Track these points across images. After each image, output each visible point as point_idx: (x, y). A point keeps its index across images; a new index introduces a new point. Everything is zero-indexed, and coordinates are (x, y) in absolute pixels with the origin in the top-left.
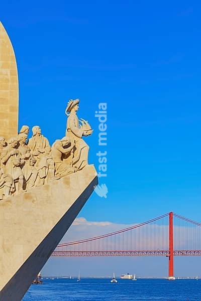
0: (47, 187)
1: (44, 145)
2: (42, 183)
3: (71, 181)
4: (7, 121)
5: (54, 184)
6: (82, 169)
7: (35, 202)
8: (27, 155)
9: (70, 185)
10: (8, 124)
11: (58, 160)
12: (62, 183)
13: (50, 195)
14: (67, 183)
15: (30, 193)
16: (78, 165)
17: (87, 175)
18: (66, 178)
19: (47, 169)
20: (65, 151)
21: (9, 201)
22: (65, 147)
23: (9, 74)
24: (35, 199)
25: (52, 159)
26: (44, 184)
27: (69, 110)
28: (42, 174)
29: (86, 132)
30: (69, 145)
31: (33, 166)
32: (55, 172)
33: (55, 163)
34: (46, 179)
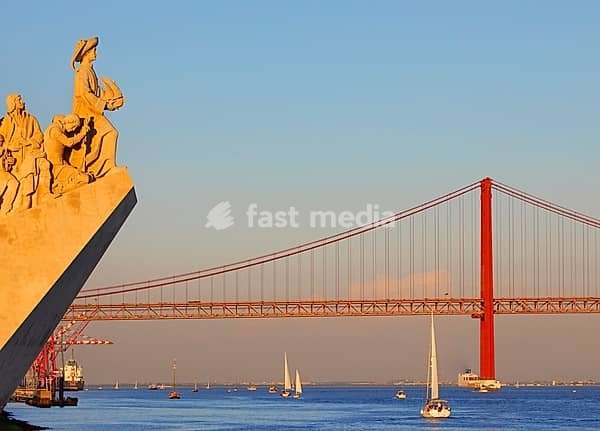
0: (37, 214)
1: (30, 131)
2: (27, 204)
3: (82, 199)
5: (49, 206)
6: (103, 176)
7: (14, 242)
9: (81, 207)
11: (56, 159)
12: (65, 203)
13: (42, 228)
14: (75, 203)
16: (94, 169)
17: (113, 187)
18: (73, 195)
19: (36, 178)
20: (69, 142)
22: (70, 134)
24: (14, 236)
25: (45, 157)
26: (30, 206)
27: (79, 58)
28: (27, 188)
29: (111, 102)
30: (78, 130)
31: (10, 171)
32: (52, 182)
33: (51, 166)
34: (34, 197)
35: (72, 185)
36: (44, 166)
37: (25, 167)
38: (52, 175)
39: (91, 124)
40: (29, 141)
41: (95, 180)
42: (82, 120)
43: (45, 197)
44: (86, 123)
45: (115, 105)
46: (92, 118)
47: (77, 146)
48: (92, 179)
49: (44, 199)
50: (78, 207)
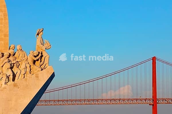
1: (24, 56)
2: (23, 77)
4: (3, 42)
5: (30, 77)
6: (45, 68)
7: (19, 88)
8: (14, 62)
10: (3, 44)
11: (32, 64)
12: (35, 77)
13: (28, 84)
14: (37, 77)
15: (17, 83)
16: (43, 67)
17: (48, 72)
18: (36, 74)
19: (26, 69)
20: (35, 59)
21: (5, 88)
22: (35, 57)
23: (3, 15)
24: (19, 86)
25: (28, 63)
26: (24, 78)
27: (38, 34)
28: (23, 72)
29: (47, 47)
30: (38, 55)
31: (18, 67)
32: (30, 70)
33: (30, 66)
34: (25, 75)
35: (36, 71)
36: (28, 66)
37: (23, 66)
38: (30, 68)
39: (42, 54)
40: (24, 59)
41: (43, 70)
42: (39, 52)
43: (28, 75)
44: (40, 53)
45: (48, 48)
46: (42, 52)
47: (38, 60)
49: (28, 76)
50: (38, 78)
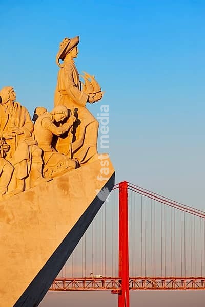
0: (31, 196)
1: (22, 120)
2: (21, 187)
3: (70, 183)
5: (42, 189)
6: (87, 161)
7: (11, 222)
9: (69, 190)
11: (47, 147)
12: (56, 187)
13: (35, 209)
14: (64, 186)
16: (79, 156)
18: (61, 180)
19: (29, 163)
20: (58, 131)
24: (10, 216)
26: (24, 190)
27: (63, 56)
28: (21, 172)
29: (92, 95)
30: (66, 120)
31: (4, 157)
32: (43, 167)
33: (43, 152)
34: (27, 180)
35: (61, 170)
36: (36, 152)
38: (43, 161)
39: (76, 115)
40: (22, 130)
42: (69, 111)
43: (37, 181)
44: (72, 113)
45: (95, 98)
46: (76, 110)
47: (64, 135)
48: (78, 166)
50: (68, 190)
